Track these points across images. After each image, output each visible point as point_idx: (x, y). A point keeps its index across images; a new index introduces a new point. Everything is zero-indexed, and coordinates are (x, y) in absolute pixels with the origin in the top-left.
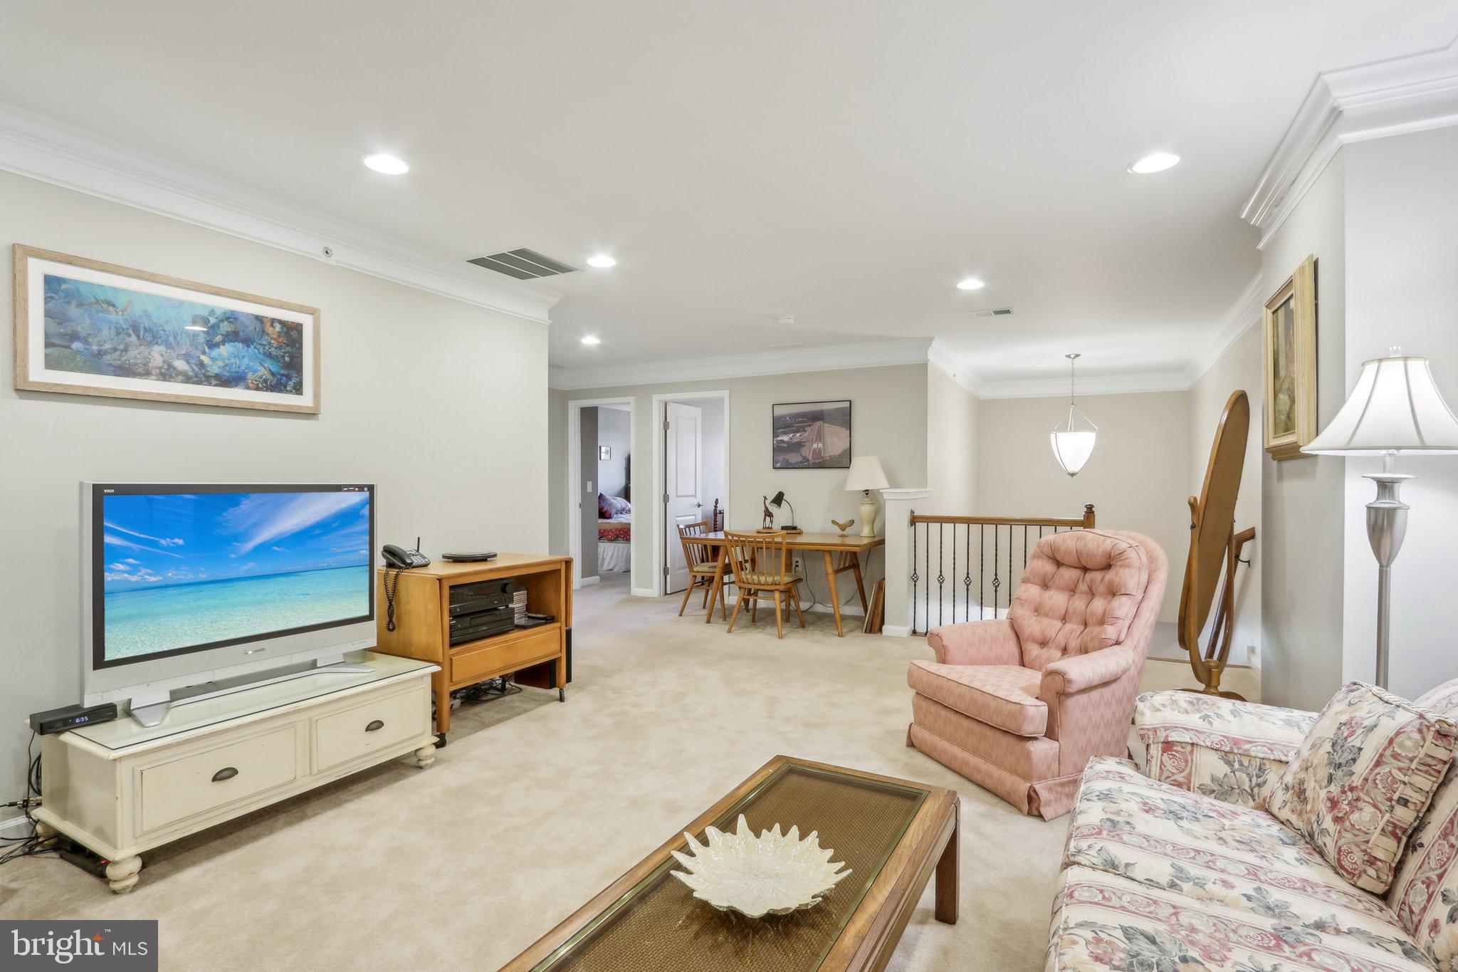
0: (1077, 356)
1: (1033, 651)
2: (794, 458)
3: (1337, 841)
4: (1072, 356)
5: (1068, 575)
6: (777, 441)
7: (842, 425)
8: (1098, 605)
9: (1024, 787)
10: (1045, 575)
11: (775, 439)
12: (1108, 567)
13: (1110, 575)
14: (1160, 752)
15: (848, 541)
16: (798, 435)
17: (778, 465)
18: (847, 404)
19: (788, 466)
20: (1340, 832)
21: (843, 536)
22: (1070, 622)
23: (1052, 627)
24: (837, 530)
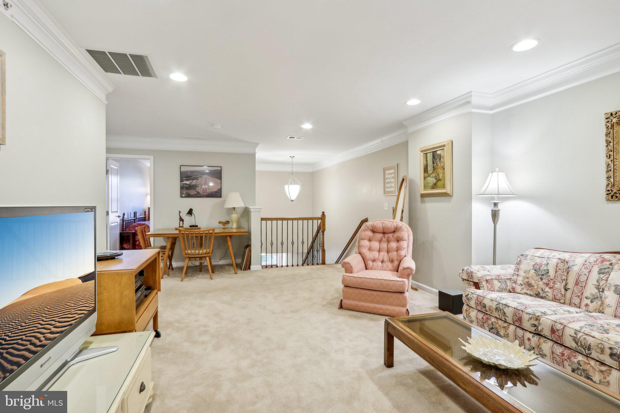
0: (294, 157)
1: (370, 264)
2: (192, 192)
3: (553, 293)
4: (292, 157)
5: (379, 236)
6: (183, 184)
7: (217, 178)
8: (394, 245)
9: (404, 310)
10: (370, 237)
11: (182, 183)
12: (394, 232)
13: (396, 235)
14: (486, 284)
15: (226, 231)
16: (195, 181)
17: (184, 195)
18: (220, 168)
19: (189, 196)
20: (553, 291)
21: (224, 228)
22: (382, 252)
23: (376, 254)
24: (221, 226)
